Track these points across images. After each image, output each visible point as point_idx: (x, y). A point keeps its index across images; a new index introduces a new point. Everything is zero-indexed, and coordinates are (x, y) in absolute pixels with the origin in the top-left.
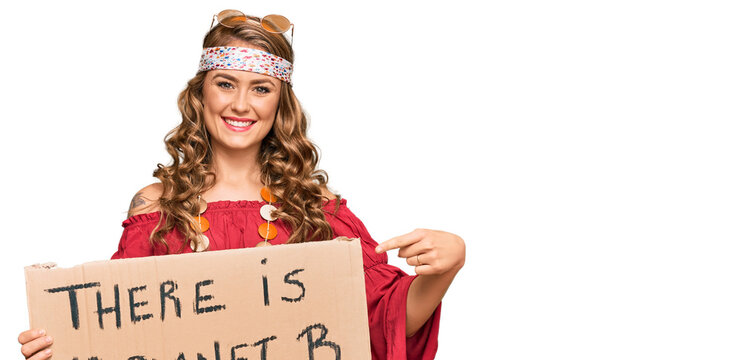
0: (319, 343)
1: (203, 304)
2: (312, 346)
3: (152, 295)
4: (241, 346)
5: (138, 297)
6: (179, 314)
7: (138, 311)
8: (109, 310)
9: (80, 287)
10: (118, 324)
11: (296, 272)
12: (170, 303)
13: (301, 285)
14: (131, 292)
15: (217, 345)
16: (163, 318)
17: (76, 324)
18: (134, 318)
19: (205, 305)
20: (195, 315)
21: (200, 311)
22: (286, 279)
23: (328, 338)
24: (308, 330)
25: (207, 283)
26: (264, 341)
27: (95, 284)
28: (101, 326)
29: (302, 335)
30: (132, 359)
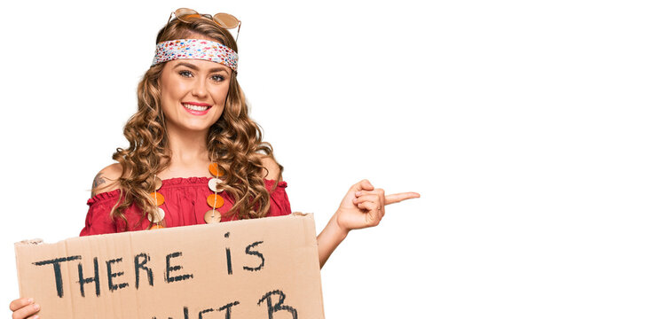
0: (278, 307)
1: (173, 274)
2: (271, 310)
3: (127, 267)
4: (208, 311)
5: (115, 268)
6: (151, 283)
7: (115, 281)
8: (89, 280)
9: (64, 260)
10: (98, 293)
11: (256, 244)
12: (143, 273)
13: (260, 255)
14: (109, 264)
15: (186, 311)
16: (137, 286)
17: (60, 293)
18: (112, 287)
20: (166, 283)
21: (170, 280)
22: (247, 251)
23: (285, 303)
24: (268, 296)
25: (176, 255)
26: (228, 306)
27: (76, 258)
28: (83, 295)
29: (262, 300)
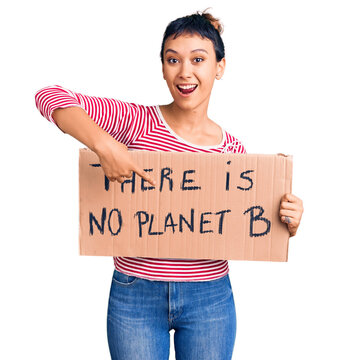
0: (257, 218)
1: (187, 185)
2: (253, 219)
4: (208, 213)
6: (171, 189)
7: (146, 184)
8: (128, 182)
10: (133, 191)
11: (248, 172)
12: (166, 182)
13: (251, 180)
15: (192, 211)
16: (161, 190)
17: (107, 188)
18: (143, 188)
20: (181, 190)
21: (184, 188)
22: (242, 176)
23: (263, 216)
24: (251, 209)
25: (191, 172)
26: (223, 212)
28: (122, 190)
29: (247, 212)
30: (139, 213)
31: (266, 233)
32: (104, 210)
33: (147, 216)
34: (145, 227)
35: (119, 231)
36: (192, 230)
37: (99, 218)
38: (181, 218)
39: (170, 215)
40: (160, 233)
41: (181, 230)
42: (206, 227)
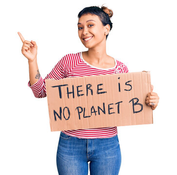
0: (136, 104)
2: (134, 105)
3: (84, 88)
4: (111, 104)
5: (80, 89)
6: (92, 94)
7: (80, 93)
8: (71, 93)
9: (62, 86)
10: (74, 97)
11: (129, 82)
12: (89, 91)
13: (131, 86)
14: (77, 87)
15: (104, 104)
16: (87, 95)
17: (61, 97)
18: (78, 95)
19: (100, 91)
21: (98, 93)
22: (126, 84)
23: (139, 102)
24: (132, 100)
25: (101, 85)
26: (119, 103)
27: (66, 85)
28: (68, 98)
30: (78, 108)
31: (141, 111)
32: (61, 108)
33: (82, 109)
34: (82, 114)
35: (69, 118)
36: (105, 113)
37: (58, 112)
38: (99, 108)
39: (93, 107)
40: (89, 117)
41: (99, 114)
42: (111, 111)
